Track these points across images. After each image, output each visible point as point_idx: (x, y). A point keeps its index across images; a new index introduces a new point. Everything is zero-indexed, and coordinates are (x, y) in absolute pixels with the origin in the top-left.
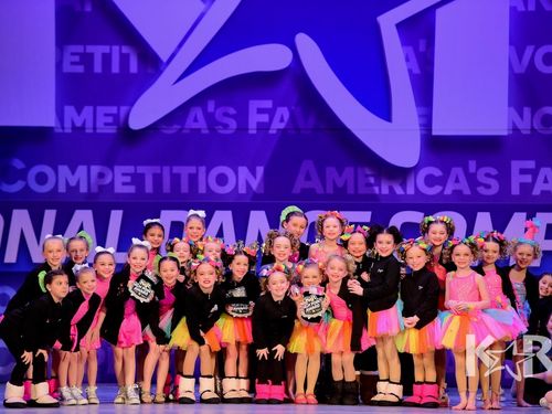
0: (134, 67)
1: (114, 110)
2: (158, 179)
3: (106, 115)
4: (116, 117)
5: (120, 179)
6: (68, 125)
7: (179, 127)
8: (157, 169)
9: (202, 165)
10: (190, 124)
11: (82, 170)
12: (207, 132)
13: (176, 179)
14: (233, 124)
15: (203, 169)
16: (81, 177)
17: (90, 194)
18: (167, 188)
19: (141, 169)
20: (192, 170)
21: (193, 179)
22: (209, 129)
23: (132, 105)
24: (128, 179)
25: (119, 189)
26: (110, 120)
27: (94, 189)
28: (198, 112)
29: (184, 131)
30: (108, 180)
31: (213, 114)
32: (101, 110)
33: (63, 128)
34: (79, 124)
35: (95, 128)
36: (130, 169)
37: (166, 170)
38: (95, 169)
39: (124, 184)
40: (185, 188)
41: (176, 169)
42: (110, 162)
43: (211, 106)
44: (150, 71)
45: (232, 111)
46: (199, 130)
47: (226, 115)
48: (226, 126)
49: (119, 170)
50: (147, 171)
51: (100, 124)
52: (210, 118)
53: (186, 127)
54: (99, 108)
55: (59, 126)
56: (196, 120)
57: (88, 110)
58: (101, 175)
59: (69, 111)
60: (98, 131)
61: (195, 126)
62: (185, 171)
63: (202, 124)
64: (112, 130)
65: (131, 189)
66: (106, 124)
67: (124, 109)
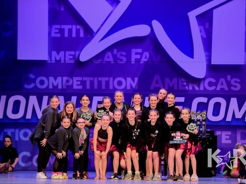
0: (82, 35)
1: (73, 53)
2: (92, 83)
3: (70, 55)
4: (74, 56)
5: (76, 83)
6: (53, 59)
7: (101, 60)
8: (92, 79)
9: (111, 77)
10: (106, 59)
11: (59, 79)
12: (113, 62)
13: (100, 83)
14: (125, 59)
15: (111, 79)
16: (59, 82)
17: (62, 89)
18: (96, 86)
19: (85, 79)
20: (107, 79)
21: (107, 83)
22: (114, 61)
23: (81, 51)
24: (79, 83)
25: (75, 87)
26: (72, 57)
27: (65, 87)
28: (109, 54)
29: (104, 62)
30: (70, 83)
31: (116, 55)
32: (68, 53)
33: (51, 61)
34: (58, 59)
35: (65, 61)
36: (80, 78)
37: (96, 79)
38: (65, 79)
39: (77, 85)
40: (104, 87)
41: (100, 79)
42: (71, 76)
43: (115, 51)
44: (89, 36)
45: (124, 54)
46: (110, 62)
47: (122, 55)
48: (121, 60)
49: (75, 79)
50: (88, 80)
51: (67, 59)
52: (114, 57)
53: (104, 60)
54: (66, 52)
55: (49, 60)
56: (108, 57)
57: (62, 53)
58: (67, 81)
59: (54, 53)
60: (66, 62)
61: (108, 60)
62: (104, 80)
63: (111, 59)
64: (72, 62)
65: (80, 87)
66: (70, 59)
67: (77, 53)
